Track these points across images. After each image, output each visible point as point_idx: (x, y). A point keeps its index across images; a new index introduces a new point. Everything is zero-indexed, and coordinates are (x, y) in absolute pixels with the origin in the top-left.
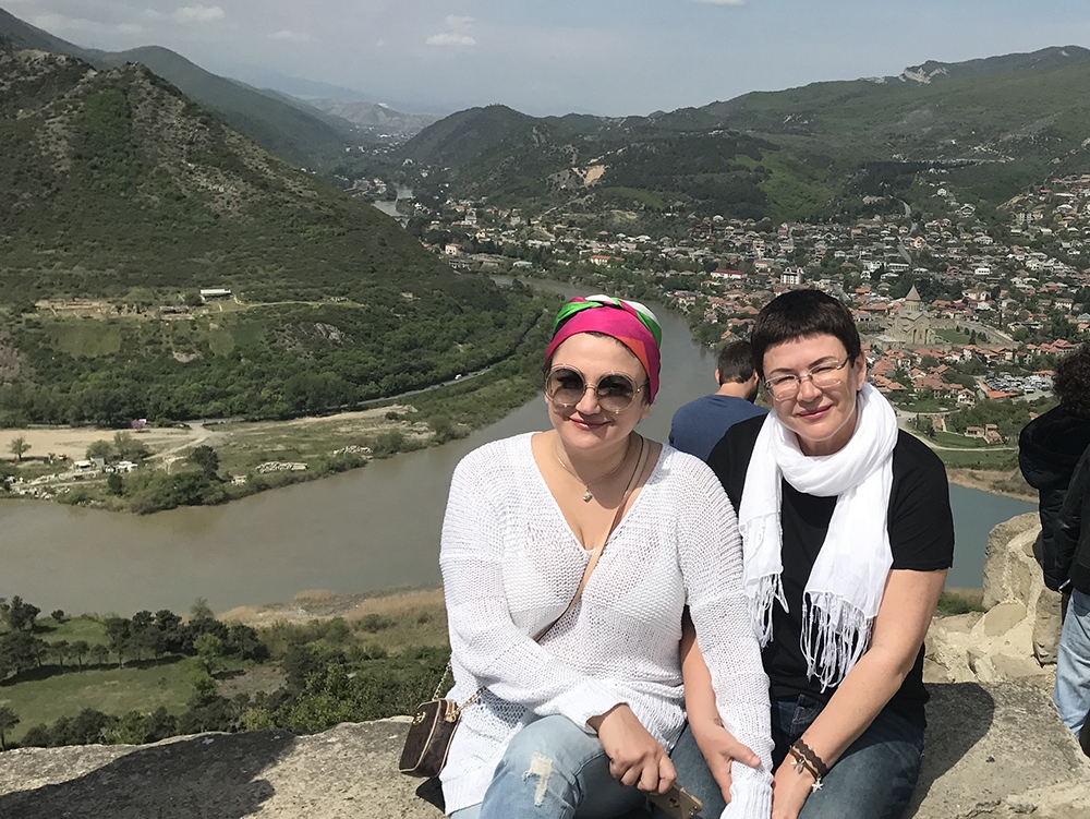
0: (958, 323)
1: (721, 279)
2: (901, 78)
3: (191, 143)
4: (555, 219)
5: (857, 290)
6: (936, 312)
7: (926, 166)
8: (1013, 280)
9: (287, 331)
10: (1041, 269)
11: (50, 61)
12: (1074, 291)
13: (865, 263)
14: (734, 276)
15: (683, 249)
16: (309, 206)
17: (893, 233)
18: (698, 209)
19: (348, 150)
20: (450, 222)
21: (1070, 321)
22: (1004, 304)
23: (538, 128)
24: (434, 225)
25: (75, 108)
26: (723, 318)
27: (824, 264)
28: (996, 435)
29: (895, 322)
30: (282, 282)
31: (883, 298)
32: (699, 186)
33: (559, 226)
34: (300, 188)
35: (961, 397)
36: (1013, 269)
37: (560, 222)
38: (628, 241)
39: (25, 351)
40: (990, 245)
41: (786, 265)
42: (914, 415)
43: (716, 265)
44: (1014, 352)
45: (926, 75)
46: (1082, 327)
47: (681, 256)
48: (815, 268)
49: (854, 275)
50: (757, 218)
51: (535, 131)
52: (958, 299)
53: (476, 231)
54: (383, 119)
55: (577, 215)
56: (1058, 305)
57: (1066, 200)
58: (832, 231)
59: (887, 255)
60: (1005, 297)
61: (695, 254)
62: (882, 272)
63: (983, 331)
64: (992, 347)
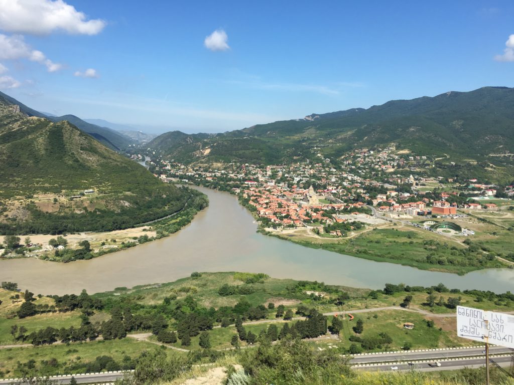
0: (326, 197)
1: (248, 184)
2: (304, 119)
3: (82, 144)
5: (293, 187)
6: (318, 194)
8: (343, 183)
11: (39, 120)
13: (295, 178)
15: (236, 174)
16: (119, 164)
17: (304, 168)
22: (341, 191)
23: (190, 137)
24: (157, 169)
25: (46, 135)
26: (249, 196)
27: (281, 179)
28: (339, 234)
29: (306, 197)
30: (110, 188)
34: (116, 158)
36: (343, 179)
38: (218, 172)
39: (30, 210)
40: (336, 172)
41: (269, 179)
42: (312, 228)
43: (246, 179)
44: (344, 206)
45: (312, 118)
46: (367, 198)
47: (235, 177)
48: (279, 180)
49: (291, 182)
50: (259, 165)
51: (188, 138)
52: (325, 189)
53: (170, 170)
54: (141, 136)
55: (202, 165)
56: (358, 191)
57: (359, 157)
58: (284, 168)
59: (302, 175)
60: (341, 189)
61: (240, 176)
62: (300, 181)
63: (334, 200)
64: (337, 205)
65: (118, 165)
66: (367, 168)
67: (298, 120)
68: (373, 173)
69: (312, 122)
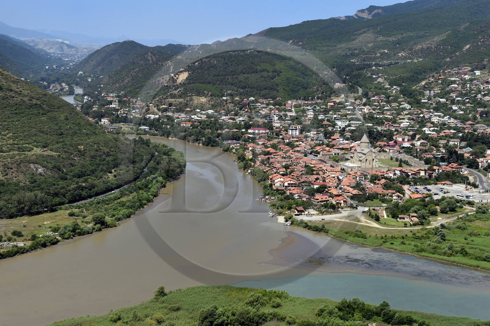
0: (391, 154)
1: (254, 134)
2: (355, 17)
4: (161, 102)
5: (332, 137)
6: (378, 149)
7: (370, 66)
8: (423, 129)
9: (14, 169)
10: (440, 122)
12: (461, 135)
13: (337, 122)
14: (261, 132)
15: (233, 117)
16: (26, 99)
17: (352, 104)
18: (241, 94)
19: (47, 67)
20: (104, 105)
21: (459, 152)
22: (419, 143)
23: (151, 52)
24: (95, 108)
26: (255, 155)
27: (313, 123)
28: (416, 220)
29: (355, 155)
30: (11, 141)
31: (347, 142)
32: (241, 81)
33: (163, 106)
34: (21, 89)
35: (395, 198)
36: (423, 123)
37: (164, 104)
38: (202, 114)
40: (410, 109)
41: (290, 124)
42: (366, 209)
43: (251, 125)
44: (425, 171)
45: (369, 14)
46: (466, 155)
47: (231, 121)
48: (308, 126)
49: (330, 129)
50: (274, 98)
51: (149, 54)
52: (391, 141)
53: (118, 110)
54: (66, 50)
55: (173, 100)
56: (451, 143)
57: (454, 82)
58: (316, 104)
59: (349, 117)
60: (419, 139)
61: (239, 119)
62: (346, 126)
63: (406, 159)
64: (412, 168)
65: (24, 102)
66: (468, 102)
67: (342, 19)
68: (480, 110)
69: (368, 20)
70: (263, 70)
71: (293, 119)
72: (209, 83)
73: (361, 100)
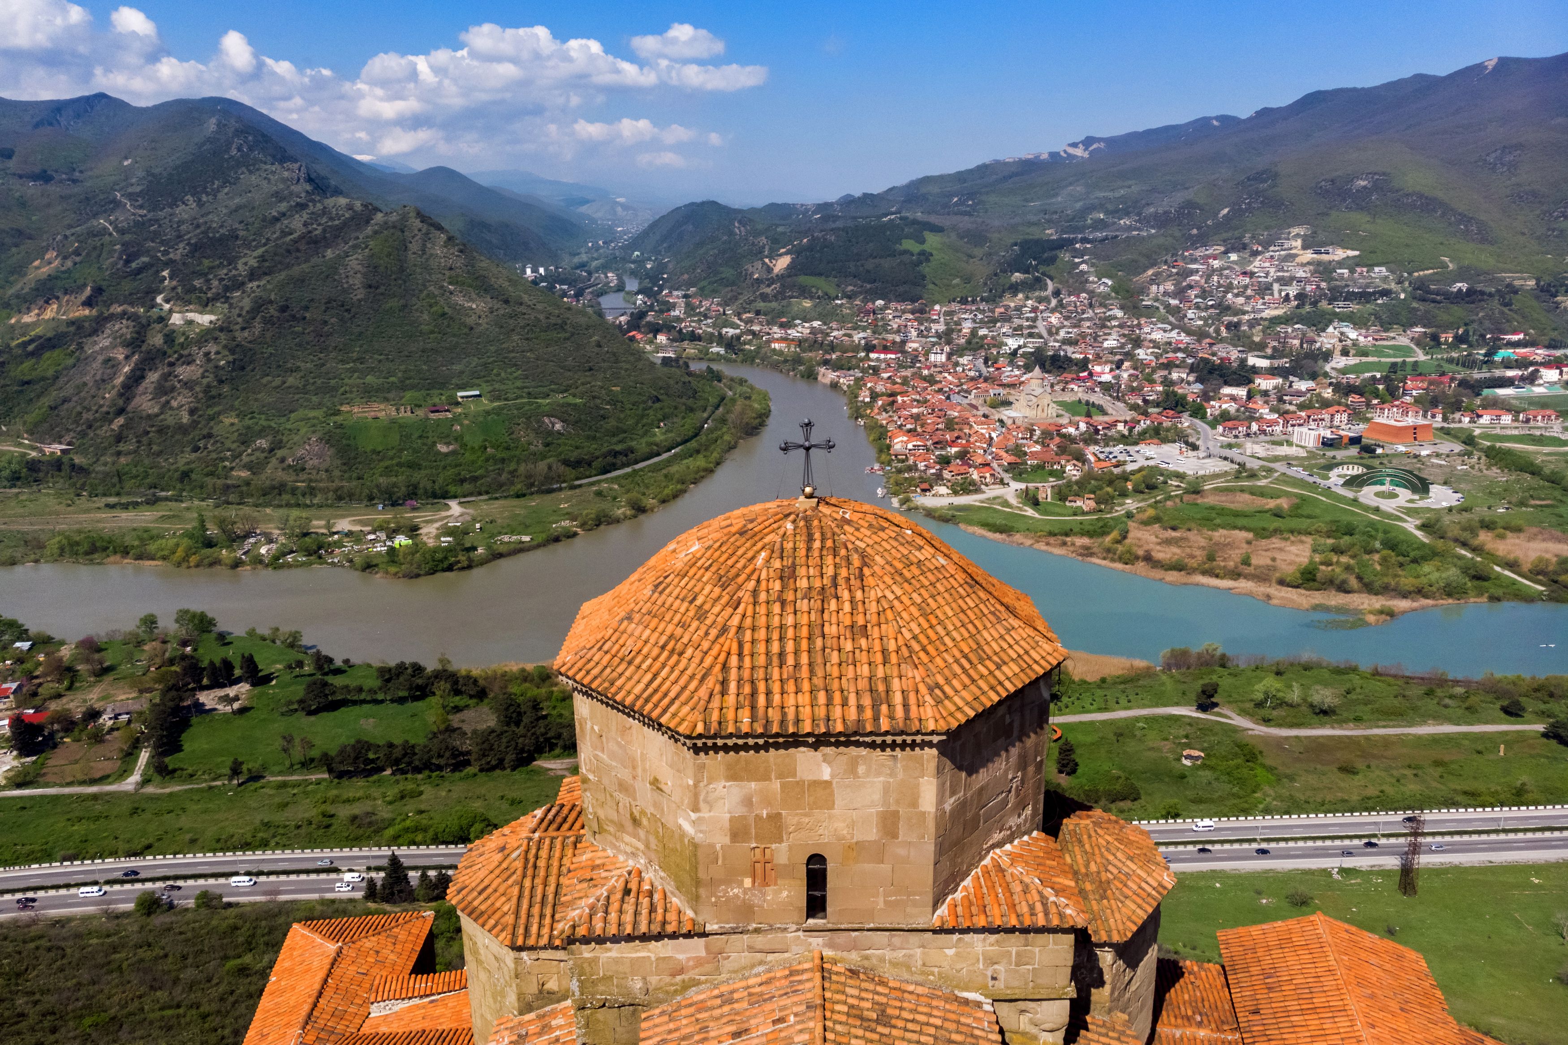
0: (1080, 395)
1: (878, 360)
2: (1062, 154)
4: (746, 307)
5: (996, 365)
7: (1073, 242)
8: (1138, 352)
9: (522, 425)
12: (1191, 361)
14: (889, 356)
15: (849, 332)
17: (1034, 309)
18: (865, 295)
19: (590, 245)
20: (663, 312)
22: (1126, 375)
23: (740, 221)
24: (651, 316)
26: (874, 396)
27: (969, 342)
28: (1093, 503)
29: (1022, 396)
31: (1017, 373)
32: (868, 271)
33: (747, 315)
35: (1069, 468)
36: (1138, 343)
37: (750, 312)
38: (803, 326)
40: (1122, 318)
41: (934, 344)
42: (1023, 486)
43: (874, 346)
44: (1126, 422)
45: (1085, 150)
46: (1191, 397)
47: (846, 339)
48: (961, 346)
49: (994, 351)
50: (914, 301)
51: (737, 222)
52: (1083, 372)
53: (682, 321)
55: (763, 305)
56: (1174, 376)
57: (1195, 272)
58: (978, 309)
59: (1025, 331)
60: (1127, 369)
61: (858, 337)
62: (1020, 347)
63: (1101, 402)
64: (1106, 419)
66: (1212, 307)
67: (1045, 158)
68: (1227, 319)
69: (1082, 161)
70: (906, 252)
71: (938, 335)
72: (820, 274)
73: (1049, 302)
